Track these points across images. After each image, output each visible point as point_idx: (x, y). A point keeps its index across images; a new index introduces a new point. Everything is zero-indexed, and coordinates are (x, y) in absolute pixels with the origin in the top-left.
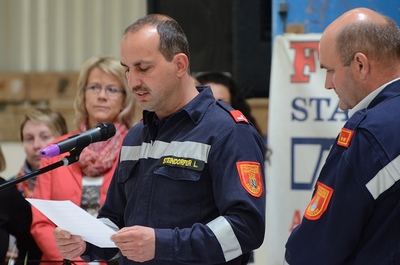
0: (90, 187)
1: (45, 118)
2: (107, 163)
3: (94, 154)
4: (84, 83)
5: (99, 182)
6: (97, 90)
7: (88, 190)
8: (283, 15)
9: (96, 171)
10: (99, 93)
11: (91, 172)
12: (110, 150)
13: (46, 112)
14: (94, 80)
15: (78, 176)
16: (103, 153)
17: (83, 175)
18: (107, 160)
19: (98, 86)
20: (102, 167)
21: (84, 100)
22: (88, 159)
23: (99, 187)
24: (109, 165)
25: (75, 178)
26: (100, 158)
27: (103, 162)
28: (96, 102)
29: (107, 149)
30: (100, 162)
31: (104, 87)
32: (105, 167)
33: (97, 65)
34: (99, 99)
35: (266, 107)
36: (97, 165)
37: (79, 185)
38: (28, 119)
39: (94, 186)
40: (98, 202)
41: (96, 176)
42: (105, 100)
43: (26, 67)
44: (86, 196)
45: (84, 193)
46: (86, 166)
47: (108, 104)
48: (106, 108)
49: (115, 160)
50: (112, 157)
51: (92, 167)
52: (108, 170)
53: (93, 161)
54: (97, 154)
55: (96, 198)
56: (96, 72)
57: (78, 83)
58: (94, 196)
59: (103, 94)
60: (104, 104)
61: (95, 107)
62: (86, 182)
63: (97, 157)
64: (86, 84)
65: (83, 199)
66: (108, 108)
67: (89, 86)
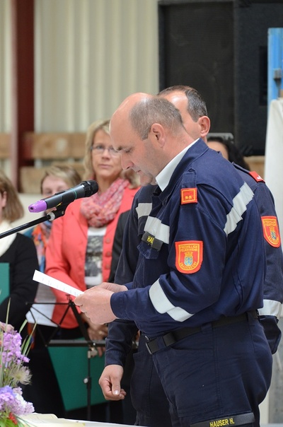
0: (94, 237)
1: (63, 174)
2: (109, 215)
3: (97, 207)
4: (90, 144)
5: (102, 232)
6: (101, 150)
7: (93, 240)
8: (278, 80)
9: (99, 223)
10: (103, 153)
11: (95, 223)
12: (113, 203)
13: (63, 169)
14: (98, 141)
15: (84, 227)
16: (106, 206)
17: (89, 226)
18: (109, 212)
19: (102, 147)
20: (104, 219)
21: (91, 158)
22: (92, 211)
23: (102, 237)
24: (111, 218)
25: (82, 230)
26: (103, 211)
27: (106, 214)
28: (100, 161)
29: (109, 203)
30: (103, 215)
31: (107, 147)
32: (107, 219)
33: (101, 127)
34: (103, 158)
35: (263, 163)
36: (100, 217)
37: (85, 235)
38: (47, 175)
39: (98, 236)
40: (102, 250)
41: (100, 227)
42: (108, 159)
43: (70, 128)
44: (91, 245)
45: (89, 242)
46: (91, 219)
47: (110, 162)
48: (109, 166)
49: (117, 212)
50: (114, 210)
51: (95, 219)
52: (110, 222)
53: (97, 214)
54: (101, 207)
55: (99, 247)
56: (100, 134)
57: (86, 143)
58: (98, 245)
59: (106, 153)
60: (107, 163)
61: (99, 165)
62: (91, 233)
63: (101, 210)
64: (93, 143)
65: (88, 247)
66: (112, 166)
67: (95, 146)
